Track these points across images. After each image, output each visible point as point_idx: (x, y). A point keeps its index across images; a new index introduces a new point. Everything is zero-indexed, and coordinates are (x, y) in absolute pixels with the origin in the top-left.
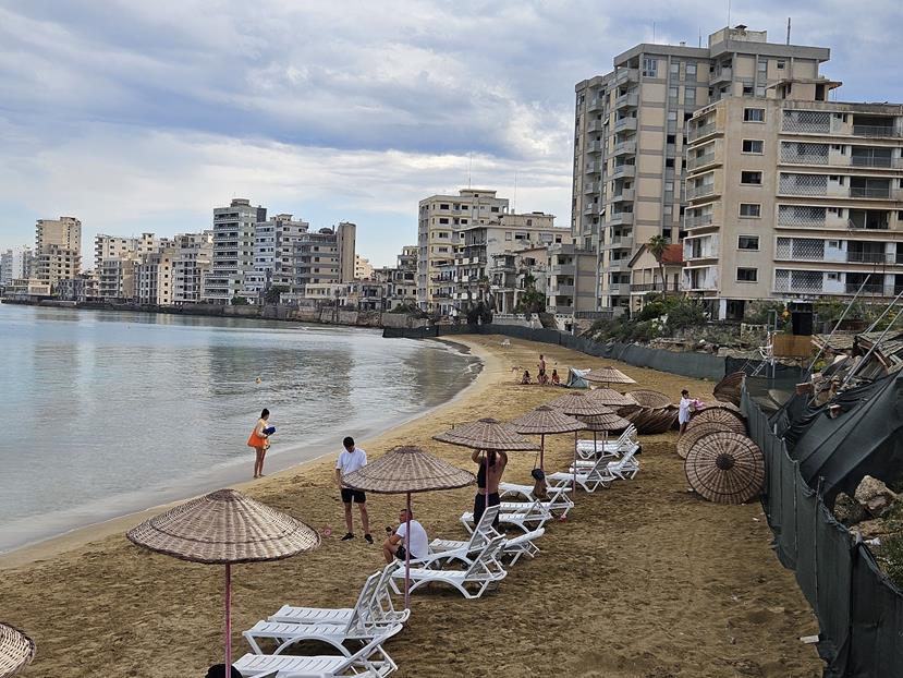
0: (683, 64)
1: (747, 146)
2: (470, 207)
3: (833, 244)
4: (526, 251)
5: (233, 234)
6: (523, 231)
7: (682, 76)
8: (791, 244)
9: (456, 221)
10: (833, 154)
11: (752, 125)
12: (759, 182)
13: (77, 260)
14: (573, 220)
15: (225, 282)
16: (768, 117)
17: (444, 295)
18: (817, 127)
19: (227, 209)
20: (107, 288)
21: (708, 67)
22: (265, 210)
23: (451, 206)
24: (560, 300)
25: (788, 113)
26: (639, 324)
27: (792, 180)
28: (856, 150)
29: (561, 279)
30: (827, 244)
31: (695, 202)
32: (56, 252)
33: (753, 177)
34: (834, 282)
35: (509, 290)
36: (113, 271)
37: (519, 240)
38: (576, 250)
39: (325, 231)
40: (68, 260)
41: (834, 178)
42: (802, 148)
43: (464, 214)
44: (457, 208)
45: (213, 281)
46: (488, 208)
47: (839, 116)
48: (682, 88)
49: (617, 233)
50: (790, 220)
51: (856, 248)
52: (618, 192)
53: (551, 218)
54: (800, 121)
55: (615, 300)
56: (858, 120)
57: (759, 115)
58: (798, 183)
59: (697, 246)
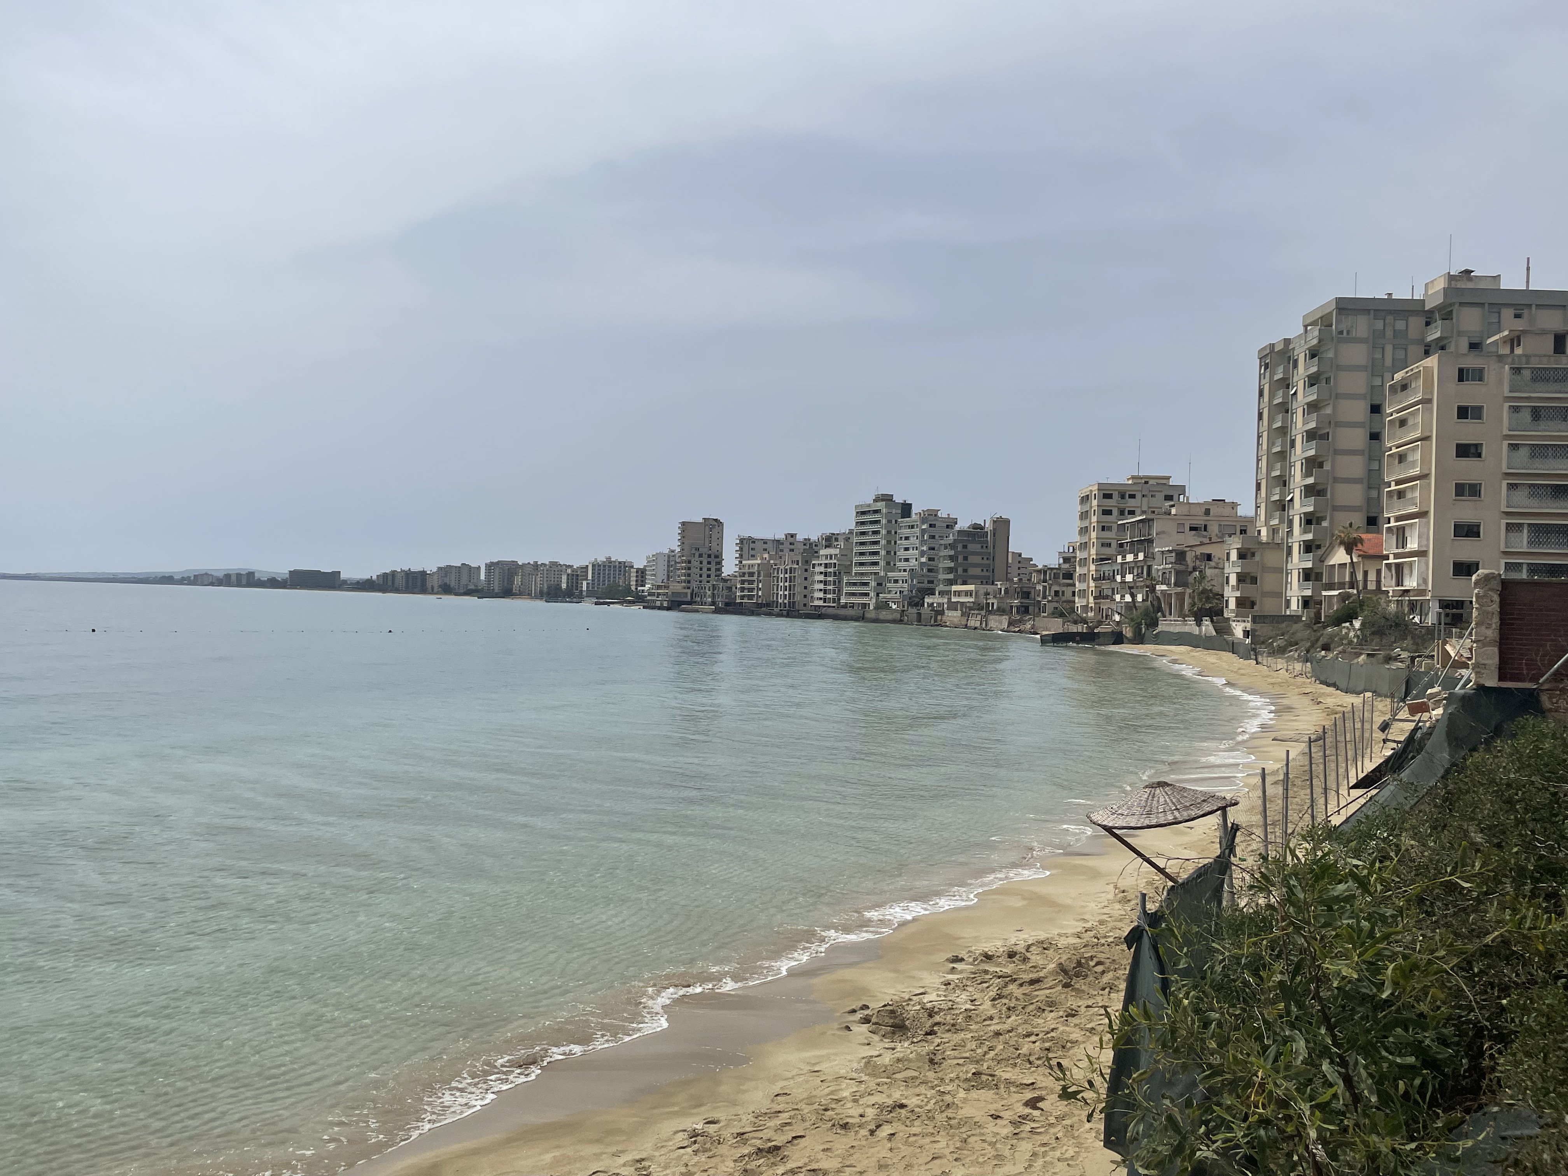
0: (1390, 319)
1: (1463, 413)
2: (1139, 496)
4: (1202, 544)
5: (875, 533)
6: (1199, 521)
7: (1389, 333)
8: (1525, 531)
9: (1122, 512)
11: (1468, 387)
12: (1479, 455)
13: (719, 563)
14: (1257, 507)
15: (866, 584)
16: (1491, 375)
17: (1107, 597)
18: (1557, 386)
19: (869, 505)
20: (746, 593)
21: (1423, 321)
22: (911, 505)
23: (1116, 495)
24: (1240, 602)
25: (1517, 371)
26: (1330, 630)
27: (1524, 452)
29: (1241, 578)
31: (1398, 483)
32: (697, 555)
33: (1473, 450)
35: (1179, 589)
36: (751, 574)
37: (1194, 532)
38: (1261, 543)
39: (976, 527)
40: (709, 563)
42: (1536, 414)
43: (1131, 503)
44: (1123, 497)
45: (855, 584)
46: (1160, 496)
48: (1389, 349)
49: (1309, 522)
50: (1523, 502)
52: (1308, 474)
53: (1234, 505)
54: (1534, 380)
55: (1306, 602)
57: (1478, 375)
58: (1533, 456)
59: (1401, 535)
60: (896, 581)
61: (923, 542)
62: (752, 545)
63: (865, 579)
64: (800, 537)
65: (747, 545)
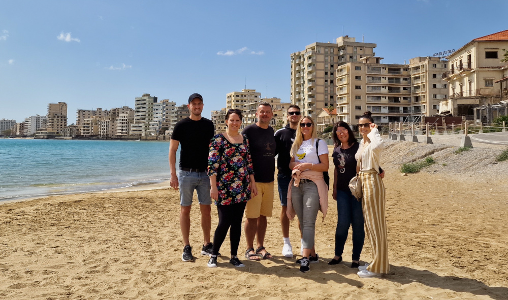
0: (329, 49)
1: (357, 78)
2: (247, 96)
3: (384, 107)
5: (144, 108)
7: (329, 53)
8: (371, 108)
9: (242, 101)
10: (383, 80)
11: (358, 71)
12: (360, 89)
15: (140, 127)
16: (362, 69)
18: (377, 72)
19: (141, 98)
20: (86, 131)
21: (337, 50)
22: (157, 98)
23: (240, 96)
25: (368, 67)
27: (370, 88)
28: (389, 79)
30: (382, 108)
31: (340, 95)
32: (56, 117)
33: (359, 87)
34: (385, 119)
36: (88, 124)
39: (184, 106)
40: (62, 120)
41: (383, 87)
42: (373, 78)
43: (245, 98)
44: (242, 96)
45: (135, 127)
46: (254, 96)
47: (384, 68)
48: (329, 57)
50: (371, 100)
51: (391, 109)
52: (309, 91)
53: (280, 99)
54: (372, 70)
56: (389, 69)
57: (360, 68)
58: (372, 89)
59: (342, 109)
60: (153, 125)
61: (164, 111)
62: (84, 113)
63: (140, 125)
64: (103, 110)
65: (81, 113)
